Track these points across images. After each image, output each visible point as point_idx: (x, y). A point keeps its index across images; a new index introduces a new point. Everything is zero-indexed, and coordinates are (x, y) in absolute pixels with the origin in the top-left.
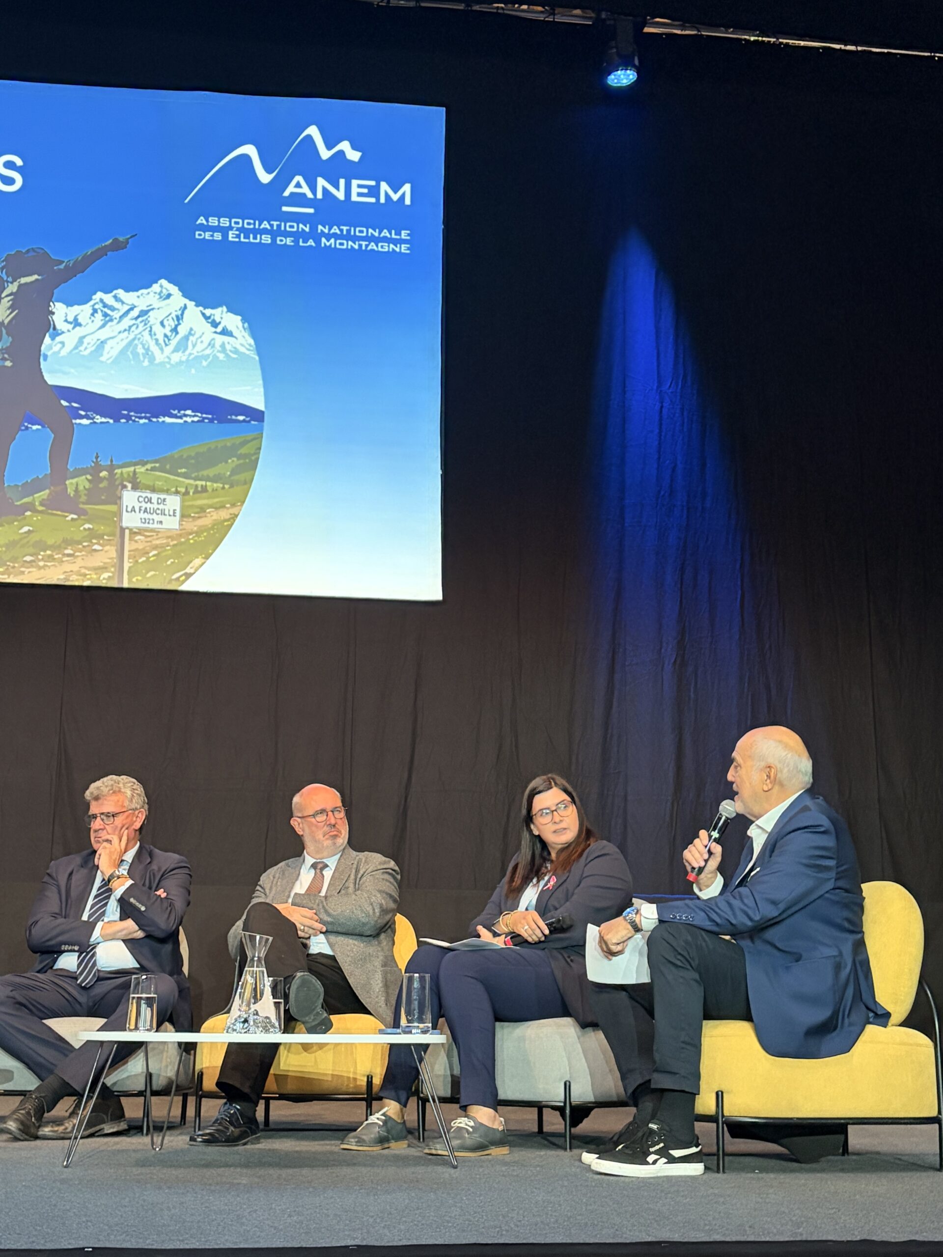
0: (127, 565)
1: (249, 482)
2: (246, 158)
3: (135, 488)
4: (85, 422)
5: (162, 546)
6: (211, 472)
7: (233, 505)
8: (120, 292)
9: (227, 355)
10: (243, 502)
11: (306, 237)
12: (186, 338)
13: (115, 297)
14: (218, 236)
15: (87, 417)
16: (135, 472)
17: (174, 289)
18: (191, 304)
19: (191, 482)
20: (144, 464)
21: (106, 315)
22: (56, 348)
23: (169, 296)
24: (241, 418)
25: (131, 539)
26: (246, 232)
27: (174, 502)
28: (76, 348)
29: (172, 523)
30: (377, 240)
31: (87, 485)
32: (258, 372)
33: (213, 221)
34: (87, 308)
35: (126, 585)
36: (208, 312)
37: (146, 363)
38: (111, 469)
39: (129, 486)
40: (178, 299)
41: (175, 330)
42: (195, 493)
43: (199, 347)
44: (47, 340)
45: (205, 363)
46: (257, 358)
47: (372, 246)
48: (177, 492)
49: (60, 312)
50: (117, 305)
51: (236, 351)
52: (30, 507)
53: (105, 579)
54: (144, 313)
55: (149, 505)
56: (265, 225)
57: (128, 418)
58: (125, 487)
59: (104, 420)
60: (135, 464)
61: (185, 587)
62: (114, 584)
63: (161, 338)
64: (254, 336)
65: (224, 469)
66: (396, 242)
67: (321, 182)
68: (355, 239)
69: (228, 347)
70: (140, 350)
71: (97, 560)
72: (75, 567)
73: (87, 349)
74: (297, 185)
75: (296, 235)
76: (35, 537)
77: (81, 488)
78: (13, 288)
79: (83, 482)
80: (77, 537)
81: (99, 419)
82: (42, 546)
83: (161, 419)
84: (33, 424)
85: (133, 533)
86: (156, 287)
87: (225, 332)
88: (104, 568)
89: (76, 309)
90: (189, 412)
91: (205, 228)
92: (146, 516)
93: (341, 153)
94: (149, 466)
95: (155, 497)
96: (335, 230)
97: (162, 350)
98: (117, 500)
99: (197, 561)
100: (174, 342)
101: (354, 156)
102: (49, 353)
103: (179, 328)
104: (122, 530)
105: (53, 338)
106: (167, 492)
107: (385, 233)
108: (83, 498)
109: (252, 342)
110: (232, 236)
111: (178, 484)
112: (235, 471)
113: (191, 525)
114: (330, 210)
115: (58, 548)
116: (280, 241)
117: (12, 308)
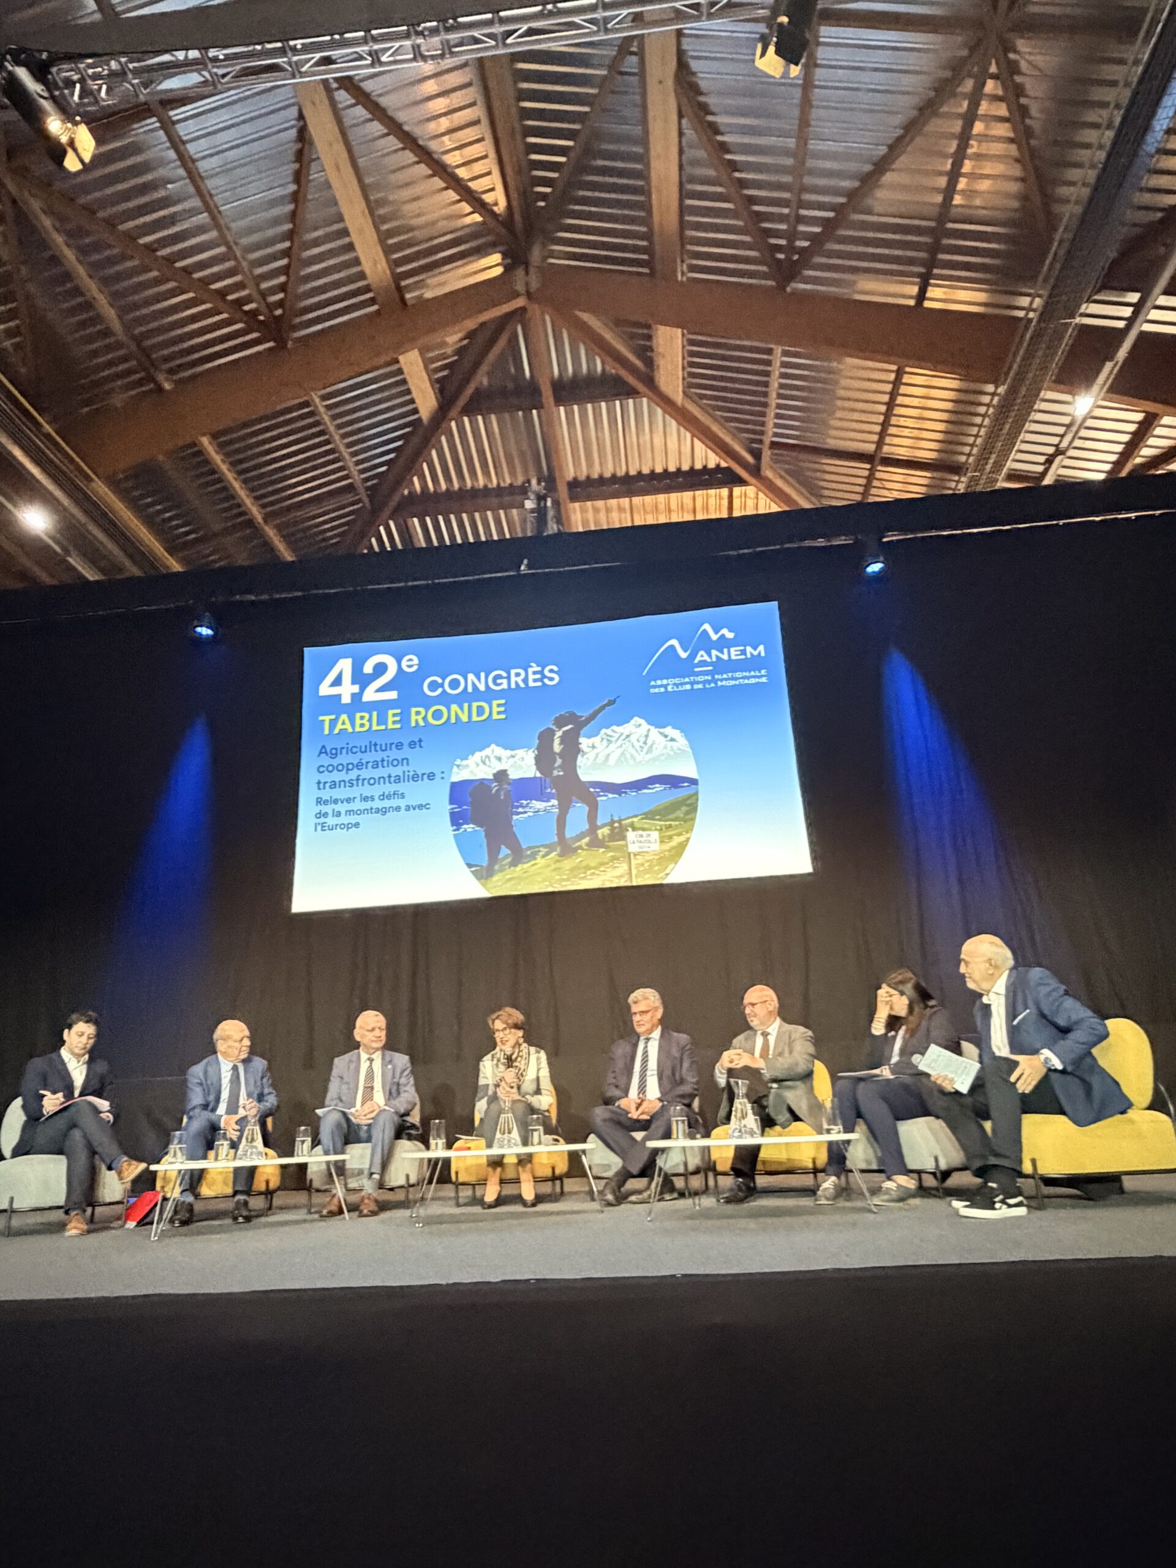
0: (634, 873)
1: (693, 819)
2: (672, 647)
3: (634, 830)
5: (652, 860)
6: (673, 816)
7: (687, 832)
8: (614, 728)
9: (675, 752)
10: (692, 830)
11: (709, 682)
12: (651, 746)
13: (612, 730)
14: (662, 690)
16: (633, 822)
17: (642, 721)
18: (652, 728)
19: (663, 823)
20: (637, 817)
21: (608, 740)
23: (640, 725)
24: (686, 784)
25: (634, 858)
26: (677, 685)
27: (655, 835)
28: (594, 760)
29: (656, 847)
30: (748, 678)
31: (608, 832)
32: (692, 758)
33: (659, 682)
34: (598, 738)
35: (634, 883)
36: (662, 730)
37: (632, 763)
38: (620, 822)
39: (630, 829)
40: (645, 726)
41: (645, 743)
42: (665, 828)
43: (659, 750)
44: (579, 758)
45: (663, 758)
46: (691, 751)
47: (746, 681)
48: (656, 830)
49: (584, 742)
50: (613, 734)
51: (679, 749)
52: (580, 847)
53: (623, 882)
54: (628, 736)
55: (642, 839)
56: (687, 680)
57: (626, 793)
58: (628, 830)
61: (665, 882)
62: (628, 884)
63: (638, 748)
64: (687, 739)
65: (680, 814)
66: (759, 677)
67: (714, 653)
68: (736, 679)
69: (675, 748)
70: (628, 756)
71: (618, 872)
72: (606, 878)
73: (600, 760)
74: (702, 656)
75: (704, 682)
76: (584, 864)
78: (559, 734)
80: (606, 861)
81: (611, 796)
82: (588, 868)
85: (635, 855)
86: (633, 722)
87: (672, 740)
88: (622, 876)
89: (593, 740)
90: (657, 785)
91: (654, 687)
92: (641, 844)
93: (723, 636)
94: (640, 818)
95: (644, 833)
96: (725, 676)
97: (640, 754)
98: (624, 838)
99: (671, 866)
100: (645, 750)
101: (730, 635)
103: (647, 741)
104: (629, 854)
105: (582, 757)
106: (650, 830)
107: (752, 673)
109: (687, 742)
110: (670, 688)
111: (656, 825)
112: (687, 813)
113: (667, 847)
114: (720, 666)
115: (595, 868)
116: (696, 687)
117: (560, 744)
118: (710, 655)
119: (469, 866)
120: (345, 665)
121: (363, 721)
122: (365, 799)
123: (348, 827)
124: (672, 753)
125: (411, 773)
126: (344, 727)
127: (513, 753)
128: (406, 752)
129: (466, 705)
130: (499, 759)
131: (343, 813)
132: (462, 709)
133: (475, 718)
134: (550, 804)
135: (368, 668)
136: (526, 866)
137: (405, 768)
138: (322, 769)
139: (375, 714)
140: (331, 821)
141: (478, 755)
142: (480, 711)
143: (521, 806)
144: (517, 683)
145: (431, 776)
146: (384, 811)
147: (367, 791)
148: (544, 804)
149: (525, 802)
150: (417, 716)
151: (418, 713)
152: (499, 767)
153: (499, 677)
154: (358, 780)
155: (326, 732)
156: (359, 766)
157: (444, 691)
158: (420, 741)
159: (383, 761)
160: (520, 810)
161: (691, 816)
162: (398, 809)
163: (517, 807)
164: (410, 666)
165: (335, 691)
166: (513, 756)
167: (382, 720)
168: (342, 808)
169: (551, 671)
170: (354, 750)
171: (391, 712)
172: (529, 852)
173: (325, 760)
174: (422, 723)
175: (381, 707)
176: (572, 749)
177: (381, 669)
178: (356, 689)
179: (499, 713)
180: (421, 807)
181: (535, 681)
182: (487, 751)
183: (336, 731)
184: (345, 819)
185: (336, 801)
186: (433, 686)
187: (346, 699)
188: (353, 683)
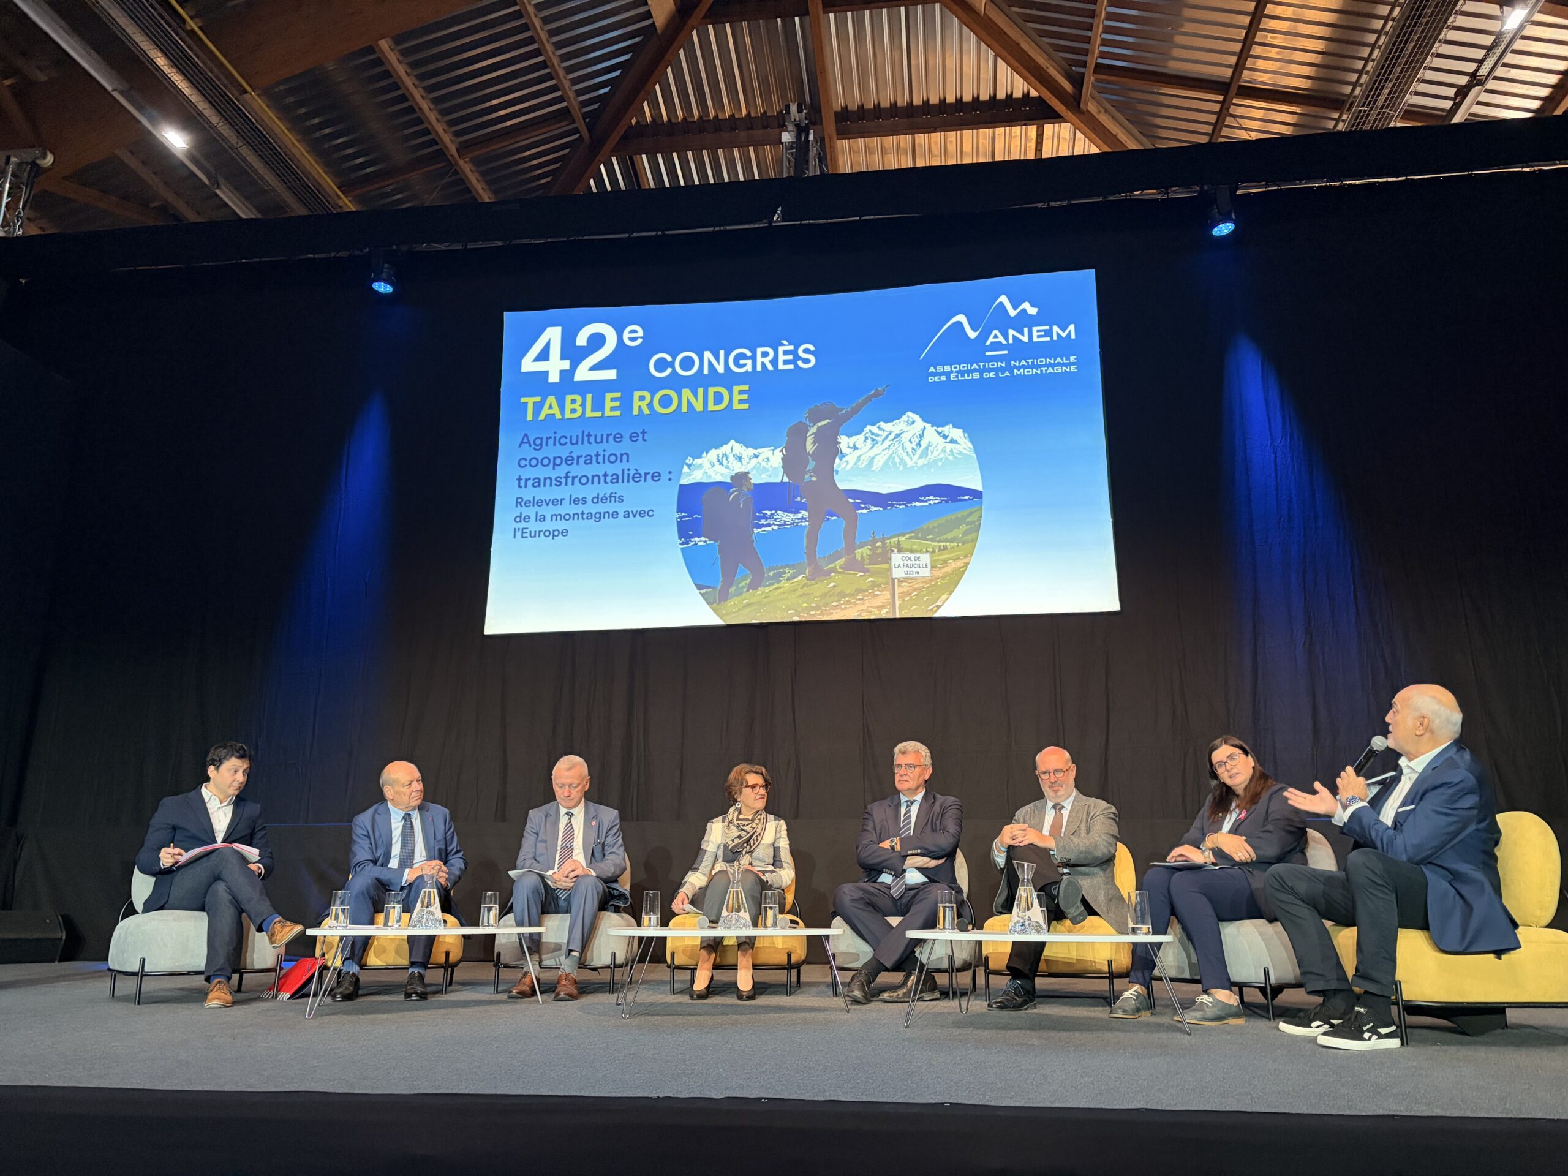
0: (898, 603)
1: (975, 540)
2: (959, 324)
3: (899, 551)
4: (865, 511)
5: (919, 589)
6: (949, 536)
7: (966, 557)
8: (882, 424)
9: (955, 457)
10: (972, 554)
11: (1003, 370)
12: (927, 448)
13: (879, 427)
14: (943, 378)
15: (866, 508)
16: (898, 541)
17: (916, 417)
18: (928, 426)
19: (936, 544)
20: (904, 534)
21: (873, 440)
23: (913, 422)
24: (967, 497)
25: (899, 586)
26: (962, 373)
27: (926, 558)
28: (856, 464)
29: (925, 573)
30: (1053, 366)
31: (869, 552)
32: (977, 465)
33: (940, 369)
34: (861, 437)
35: (898, 616)
36: (940, 429)
37: (901, 468)
38: (883, 540)
39: (896, 550)
40: (920, 423)
41: (919, 444)
42: (940, 550)
43: (936, 453)
44: (837, 460)
45: (940, 464)
46: (975, 456)
47: (1050, 370)
48: (927, 552)
49: (844, 442)
50: (880, 432)
51: (960, 453)
52: (834, 570)
53: (884, 614)
54: (898, 435)
55: (909, 562)
56: (975, 366)
57: (892, 506)
58: (893, 551)
59: (876, 509)
60: (899, 536)
61: (938, 614)
62: (891, 616)
63: (910, 450)
64: (972, 441)
65: (958, 533)
66: (1066, 365)
67: (1011, 332)
68: (1037, 367)
69: (955, 451)
70: (897, 460)
71: (878, 602)
72: (864, 607)
73: (863, 464)
74: (996, 337)
75: (996, 370)
76: (838, 590)
77: (865, 554)
78: (813, 430)
79: (866, 551)
80: (865, 588)
81: (873, 508)
82: (842, 595)
83: (914, 504)
84: (832, 516)
85: (900, 581)
86: (905, 418)
87: (952, 441)
88: (883, 607)
89: (854, 438)
90: (931, 497)
91: (934, 374)
92: (908, 569)
94: (907, 536)
95: (912, 556)
96: (1023, 363)
97: (911, 458)
98: (888, 560)
99: (944, 597)
100: (919, 452)
102: (839, 469)
103: (922, 443)
104: (893, 580)
105: (841, 459)
106: (921, 552)
108: (867, 561)
109: (970, 445)
110: (952, 377)
111: (928, 546)
112: (965, 534)
113: (938, 573)
114: (1018, 350)
115: (853, 595)
116: (986, 375)
117: (814, 443)
118: (1006, 337)
119: (699, 587)
120: (553, 335)
121: (575, 406)
122: (575, 501)
123: (554, 534)
124: (951, 458)
125: (632, 472)
126: (551, 412)
127: (756, 452)
128: (626, 446)
129: (700, 391)
130: (740, 459)
131: (548, 518)
132: (696, 396)
133: (711, 407)
134: (799, 516)
135: (582, 340)
136: (767, 590)
137: (625, 465)
138: (523, 463)
139: (589, 397)
140: (533, 526)
141: (713, 454)
142: (718, 398)
143: (765, 517)
144: (763, 364)
145: (656, 477)
146: (599, 517)
147: (579, 491)
148: (792, 516)
149: (769, 513)
150: (641, 402)
151: (642, 398)
152: (738, 468)
153: (743, 356)
154: (567, 477)
155: (530, 417)
156: (569, 460)
157: (674, 371)
158: (644, 433)
159: (597, 455)
160: (763, 522)
161: (973, 536)
162: (615, 515)
163: (760, 518)
164: (633, 339)
165: (541, 366)
166: (756, 456)
167: (599, 405)
168: (548, 511)
169: (806, 351)
170: (563, 441)
171: (609, 396)
172: (771, 574)
173: (528, 452)
174: (646, 411)
175: (598, 389)
176: (829, 451)
177: (597, 341)
178: (566, 365)
179: (741, 402)
180: (642, 513)
181: (786, 362)
182: (726, 449)
183: (542, 417)
184: (549, 525)
185: (539, 503)
186: (661, 365)
187: (554, 378)
188: (563, 358)
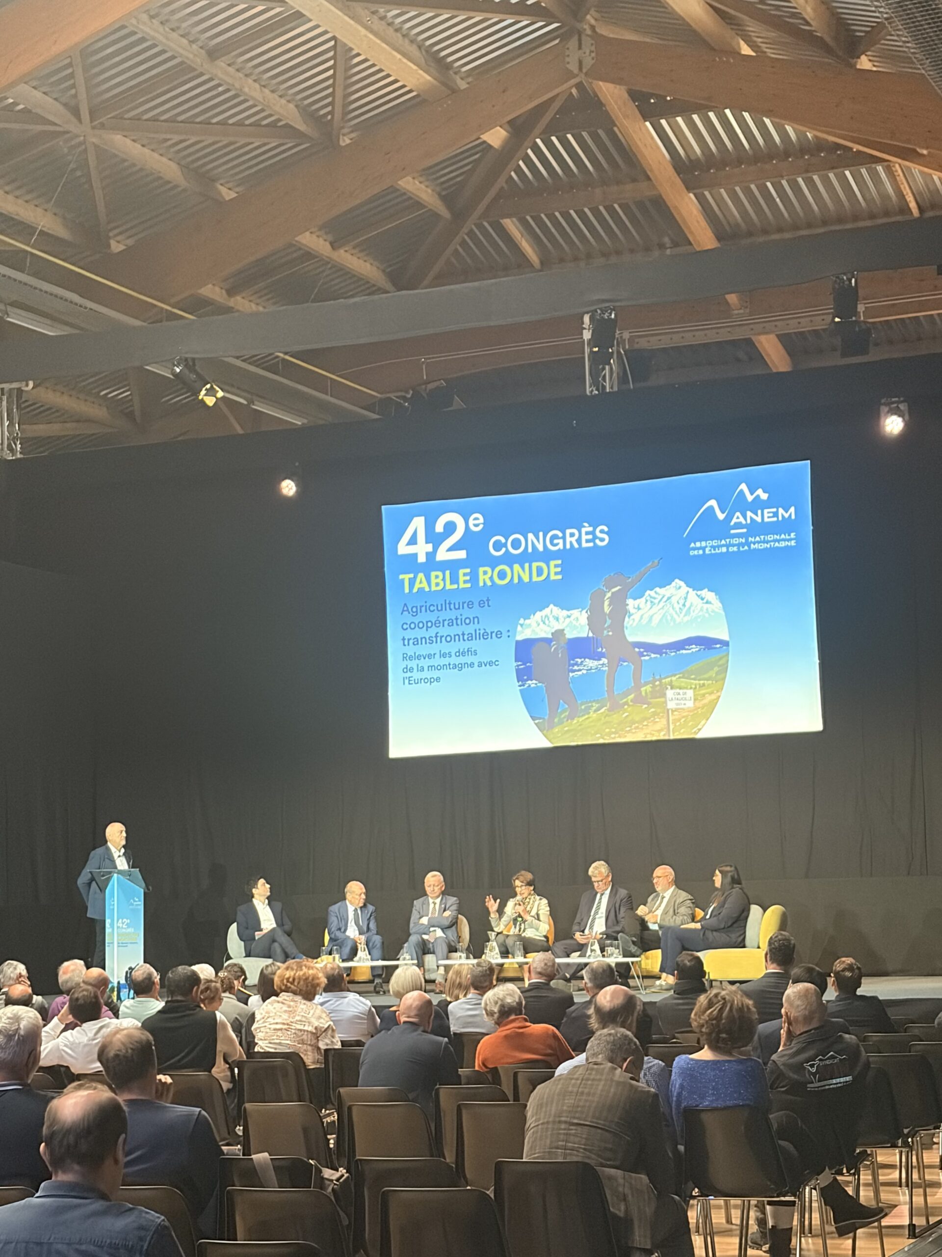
0: (671, 727)
1: (724, 679)
3: (672, 688)
4: (647, 658)
5: (687, 716)
6: (706, 676)
7: (718, 691)
8: (657, 589)
9: (709, 614)
10: (722, 689)
11: (743, 545)
12: (690, 608)
13: (655, 592)
14: (701, 552)
15: (647, 655)
16: (671, 681)
17: (682, 583)
18: (690, 590)
19: (697, 682)
20: (675, 675)
21: (652, 602)
22: (631, 622)
23: (680, 587)
25: (672, 714)
26: (714, 547)
27: (690, 693)
28: (640, 621)
29: (690, 704)
30: (778, 541)
31: (650, 689)
32: (724, 621)
33: (698, 544)
34: (643, 600)
35: (672, 737)
36: (699, 593)
37: (672, 624)
38: (660, 680)
39: (669, 687)
40: (685, 588)
41: (684, 605)
42: (700, 687)
43: (696, 612)
44: (627, 619)
45: (699, 620)
46: (723, 613)
47: (777, 544)
48: (691, 688)
50: (656, 596)
51: (713, 611)
53: (662, 736)
54: (669, 598)
55: (679, 696)
56: (723, 542)
57: (666, 653)
58: (667, 688)
59: (655, 656)
60: (671, 676)
61: (697, 736)
62: (667, 737)
63: (678, 610)
64: (721, 602)
65: (712, 673)
66: (788, 540)
68: (767, 542)
69: (710, 610)
70: (669, 618)
71: (658, 727)
72: (648, 731)
73: (644, 621)
75: (738, 545)
76: (630, 718)
77: (648, 691)
78: (609, 595)
79: (648, 688)
80: (648, 716)
82: (633, 722)
83: (681, 652)
85: (673, 711)
86: (673, 584)
87: (707, 602)
88: (660, 731)
89: (638, 601)
90: (694, 646)
91: (694, 549)
92: (678, 702)
94: (677, 676)
95: (681, 691)
96: (758, 539)
97: (679, 616)
98: (664, 695)
99: (703, 722)
100: (684, 611)
102: (628, 626)
103: (686, 604)
104: (668, 710)
105: (629, 617)
106: (686, 688)
107: (783, 536)
108: (649, 696)
109: (720, 605)
110: (707, 551)
111: (692, 684)
112: (717, 673)
113: (698, 704)
114: (755, 529)
115: (640, 722)
116: (731, 549)
117: (610, 605)
120: (418, 523)
121: (438, 581)
122: (444, 655)
123: (431, 681)
124: (707, 615)
125: (482, 632)
126: (421, 586)
127: (569, 613)
128: (476, 611)
129: (527, 565)
130: (557, 619)
131: (426, 668)
132: (523, 569)
133: (535, 578)
135: (439, 528)
137: (477, 626)
138: (405, 626)
139: (448, 573)
140: (416, 675)
141: (538, 614)
142: (540, 572)
144: (571, 543)
145: (499, 634)
146: (460, 667)
147: (445, 647)
150: (485, 575)
151: (485, 573)
152: (557, 626)
153: (555, 537)
154: (436, 637)
155: (407, 590)
156: (436, 624)
157: (507, 550)
158: (488, 600)
159: (457, 619)
161: (722, 676)
162: (472, 665)
164: (476, 525)
165: (411, 550)
166: (569, 617)
167: (454, 580)
168: (425, 663)
169: (602, 531)
170: (432, 608)
171: (461, 572)
173: (408, 618)
174: (489, 583)
175: (453, 566)
176: (620, 612)
177: (450, 528)
178: (429, 548)
179: (556, 573)
180: (490, 663)
181: (587, 541)
182: (547, 611)
183: (415, 590)
184: (426, 674)
185: (419, 657)
186: (498, 546)
187: (422, 559)
188: (427, 542)
